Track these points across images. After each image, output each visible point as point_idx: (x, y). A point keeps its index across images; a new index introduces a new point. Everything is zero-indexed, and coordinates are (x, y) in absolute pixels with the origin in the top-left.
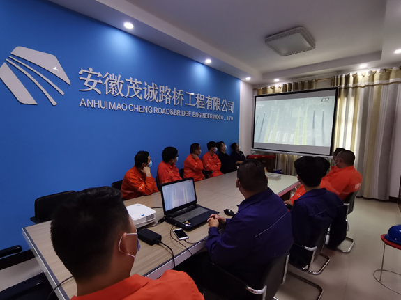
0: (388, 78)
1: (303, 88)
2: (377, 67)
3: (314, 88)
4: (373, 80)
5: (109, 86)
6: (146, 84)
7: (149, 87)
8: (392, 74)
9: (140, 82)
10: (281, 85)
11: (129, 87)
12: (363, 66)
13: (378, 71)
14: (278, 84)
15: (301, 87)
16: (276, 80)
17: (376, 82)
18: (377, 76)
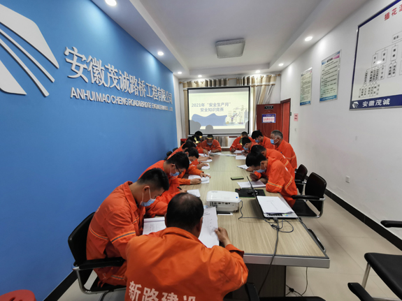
0: (269, 81)
1: (220, 84)
2: (265, 73)
3: (228, 86)
4: (261, 82)
5: (94, 73)
6: (120, 73)
7: (123, 76)
8: (272, 79)
9: (116, 71)
10: (204, 80)
11: (109, 75)
12: (258, 71)
13: (265, 76)
14: (201, 80)
15: (218, 84)
16: (200, 76)
17: (264, 83)
18: (264, 79)
